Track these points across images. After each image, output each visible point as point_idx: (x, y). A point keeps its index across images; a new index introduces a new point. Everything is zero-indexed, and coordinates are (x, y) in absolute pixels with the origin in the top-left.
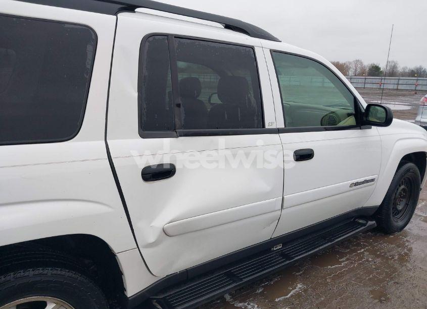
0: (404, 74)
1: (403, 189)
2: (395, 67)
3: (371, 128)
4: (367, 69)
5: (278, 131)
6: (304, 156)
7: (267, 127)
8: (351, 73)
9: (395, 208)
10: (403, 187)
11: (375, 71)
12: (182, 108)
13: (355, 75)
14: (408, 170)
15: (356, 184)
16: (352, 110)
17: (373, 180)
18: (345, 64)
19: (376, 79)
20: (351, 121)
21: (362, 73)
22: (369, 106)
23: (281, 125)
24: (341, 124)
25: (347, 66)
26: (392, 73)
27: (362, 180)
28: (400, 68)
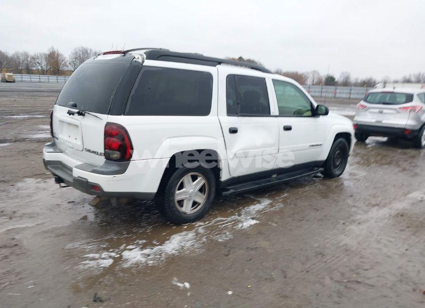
0: (356, 85)
1: (338, 153)
2: (347, 78)
3: (319, 117)
4: (324, 80)
5: (276, 116)
6: (287, 128)
7: (272, 114)
8: (309, 82)
9: (334, 164)
10: (338, 152)
11: (330, 81)
12: (239, 105)
13: (313, 85)
14: (341, 142)
15: (313, 146)
16: (309, 108)
17: (321, 145)
18: (303, 74)
19: (331, 89)
20: (309, 113)
21: (319, 83)
22: (318, 106)
23: (277, 114)
24: (304, 115)
25: (305, 76)
26: (346, 83)
27: (315, 144)
28: (353, 79)
